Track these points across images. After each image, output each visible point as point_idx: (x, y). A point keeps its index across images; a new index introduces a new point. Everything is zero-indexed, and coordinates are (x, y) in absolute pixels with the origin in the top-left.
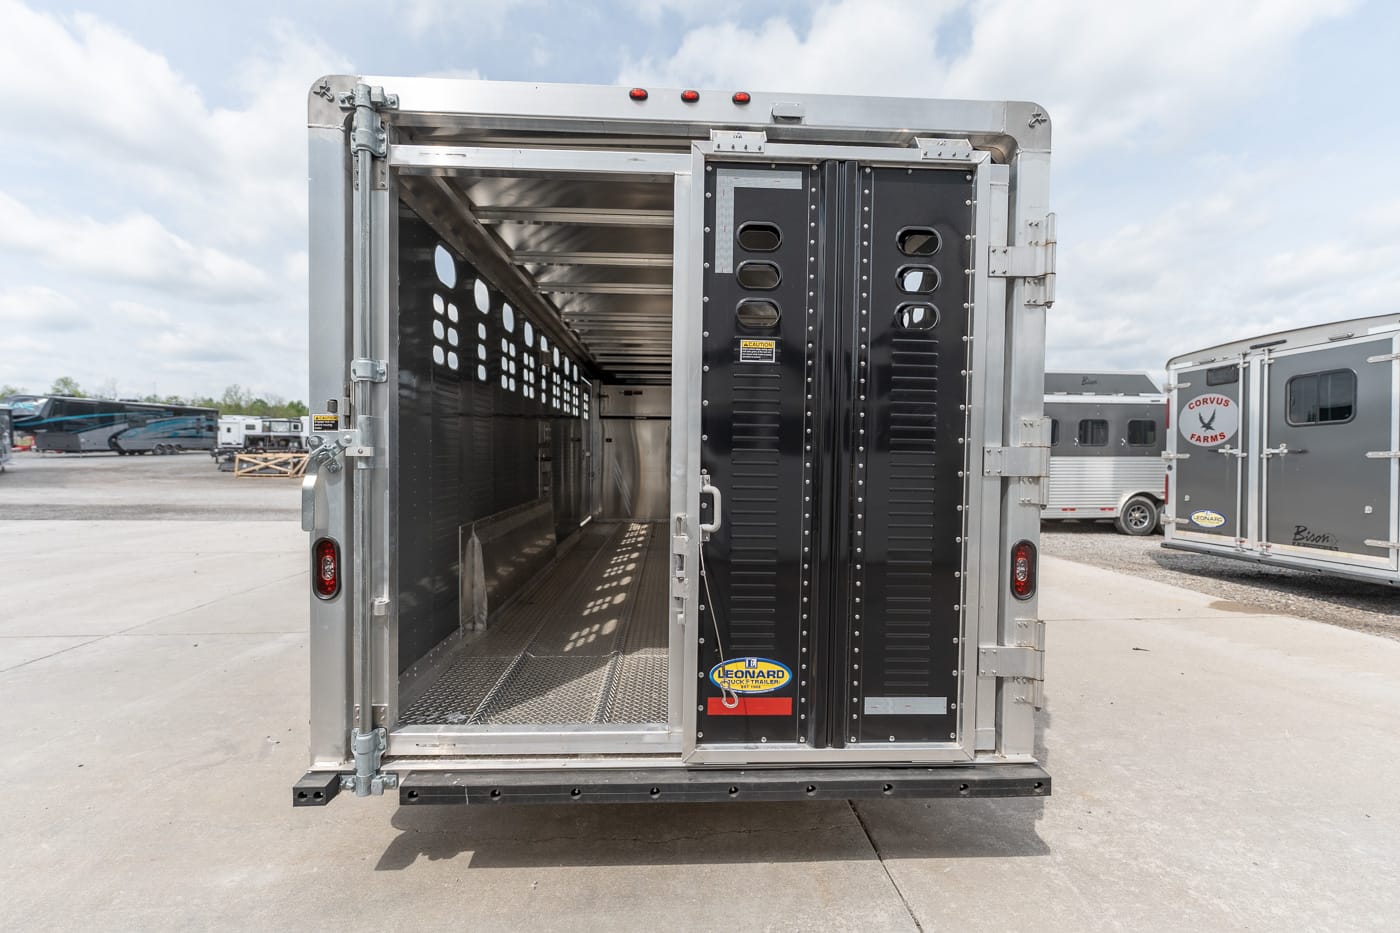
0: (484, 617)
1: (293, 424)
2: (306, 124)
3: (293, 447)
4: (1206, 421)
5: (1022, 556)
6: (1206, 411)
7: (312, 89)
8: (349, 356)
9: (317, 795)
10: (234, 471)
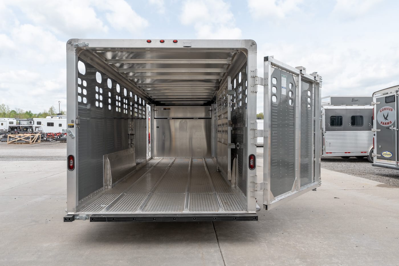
0: (111, 184)
1: (29, 121)
3: (29, 131)
4: (386, 117)
6: (385, 113)
7: (67, 42)
9: (69, 220)
10: (7, 142)
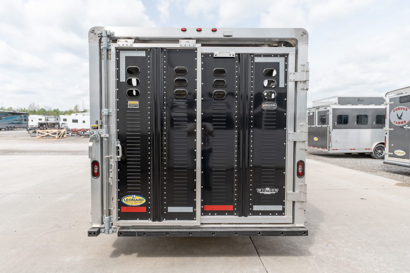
1: (56, 118)
2: (88, 41)
3: (57, 127)
4: (399, 116)
5: (300, 165)
7: (90, 31)
8: (101, 108)
9: (94, 233)
10: (36, 136)
